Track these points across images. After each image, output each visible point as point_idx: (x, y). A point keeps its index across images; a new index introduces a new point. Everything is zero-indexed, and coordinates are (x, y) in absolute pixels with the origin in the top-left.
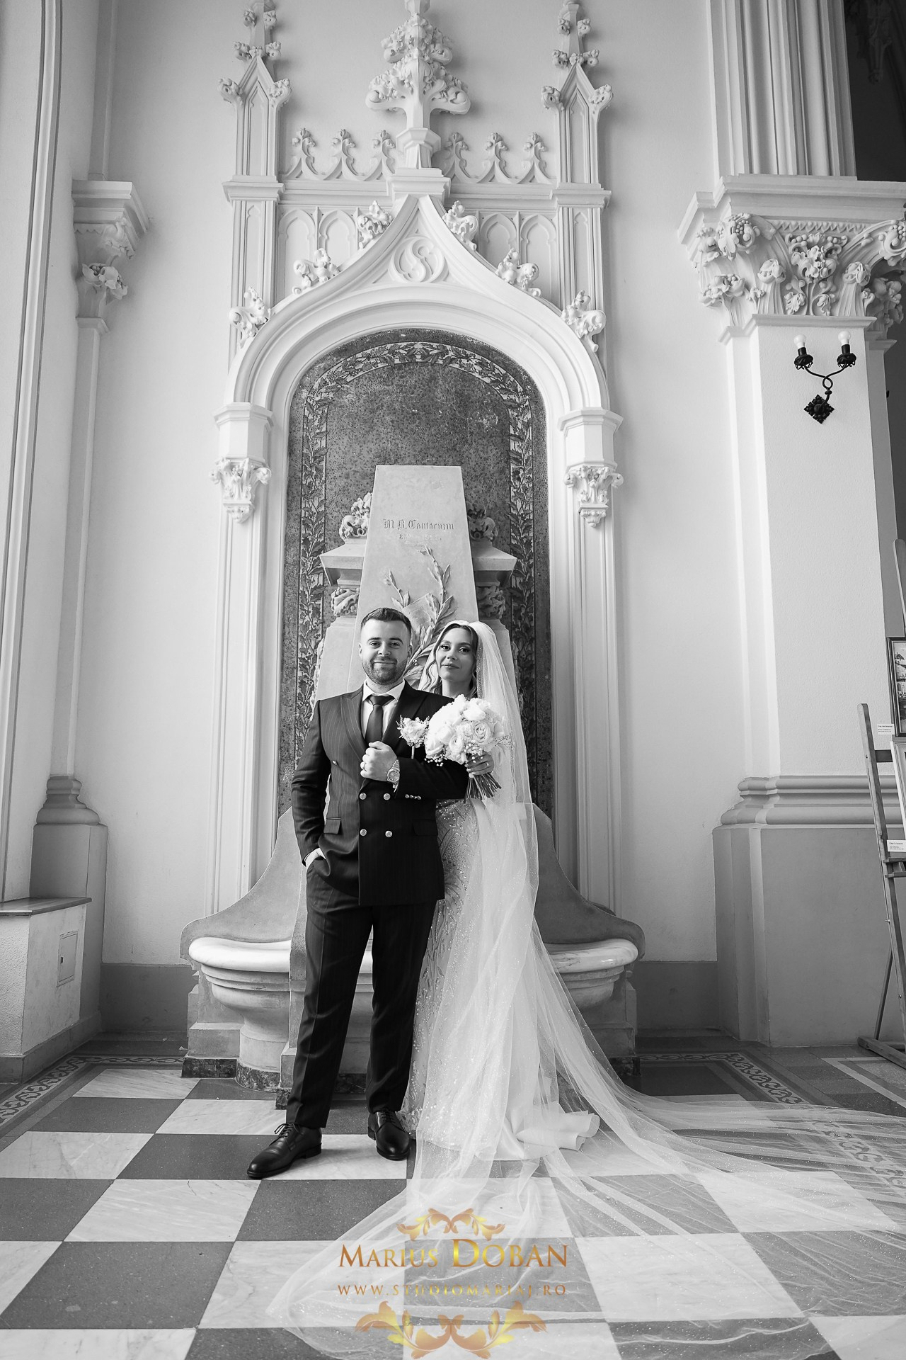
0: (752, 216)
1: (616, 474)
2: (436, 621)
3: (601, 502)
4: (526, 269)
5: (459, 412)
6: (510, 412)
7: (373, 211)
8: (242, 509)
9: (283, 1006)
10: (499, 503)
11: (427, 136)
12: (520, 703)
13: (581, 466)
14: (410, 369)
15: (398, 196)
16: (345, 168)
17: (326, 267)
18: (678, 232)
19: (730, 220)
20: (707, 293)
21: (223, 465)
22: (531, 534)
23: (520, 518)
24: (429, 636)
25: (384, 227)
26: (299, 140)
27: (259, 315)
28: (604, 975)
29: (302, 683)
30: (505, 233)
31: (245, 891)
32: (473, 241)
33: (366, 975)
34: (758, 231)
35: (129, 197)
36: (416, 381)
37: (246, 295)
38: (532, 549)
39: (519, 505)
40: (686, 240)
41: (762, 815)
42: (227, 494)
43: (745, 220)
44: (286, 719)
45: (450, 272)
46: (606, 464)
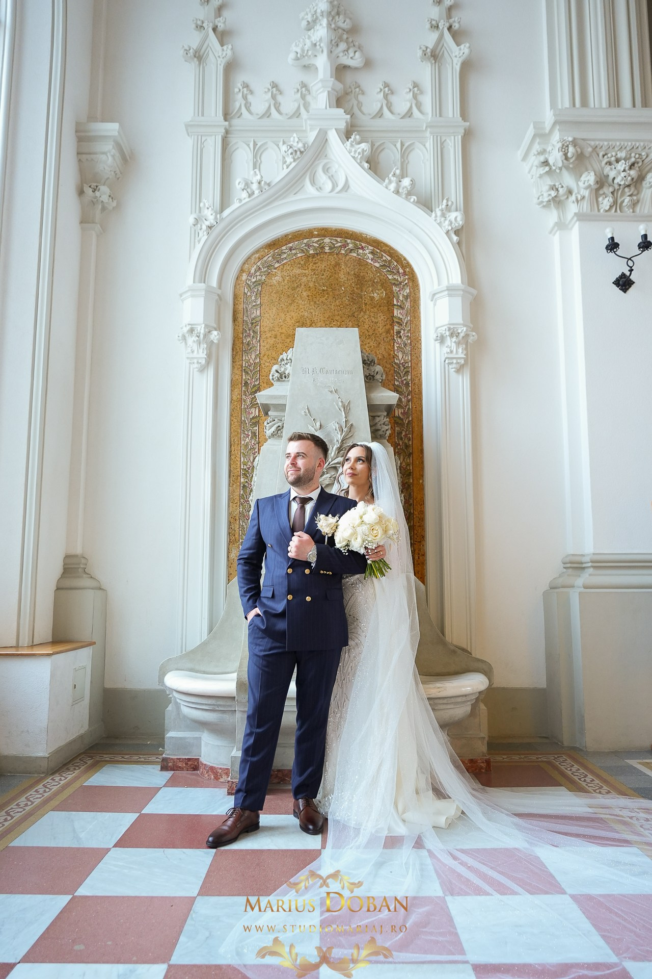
0: (574, 139)
1: (471, 333)
2: (340, 441)
3: (461, 354)
4: (406, 182)
5: (357, 289)
6: (394, 288)
7: (294, 141)
8: (200, 361)
9: (231, 721)
10: (386, 355)
11: (334, 84)
12: (401, 500)
13: (446, 327)
14: (321, 258)
15: (311, 130)
16: (273, 110)
17: (259, 183)
18: (519, 152)
19: (558, 142)
20: (541, 198)
21: (186, 329)
22: (409, 378)
23: (401, 365)
24: (335, 452)
25: (301, 152)
26: (240, 90)
27: (211, 219)
28: (464, 699)
29: (244, 486)
30: (391, 155)
31: (205, 637)
32: (367, 162)
33: (292, 699)
34: (579, 150)
35: (116, 134)
36: (325, 267)
37: (202, 205)
38: (410, 388)
39: (400, 357)
40: (525, 158)
41: (580, 582)
42: (189, 350)
43: (570, 142)
44: (233, 512)
45: (350, 185)
46: (464, 325)
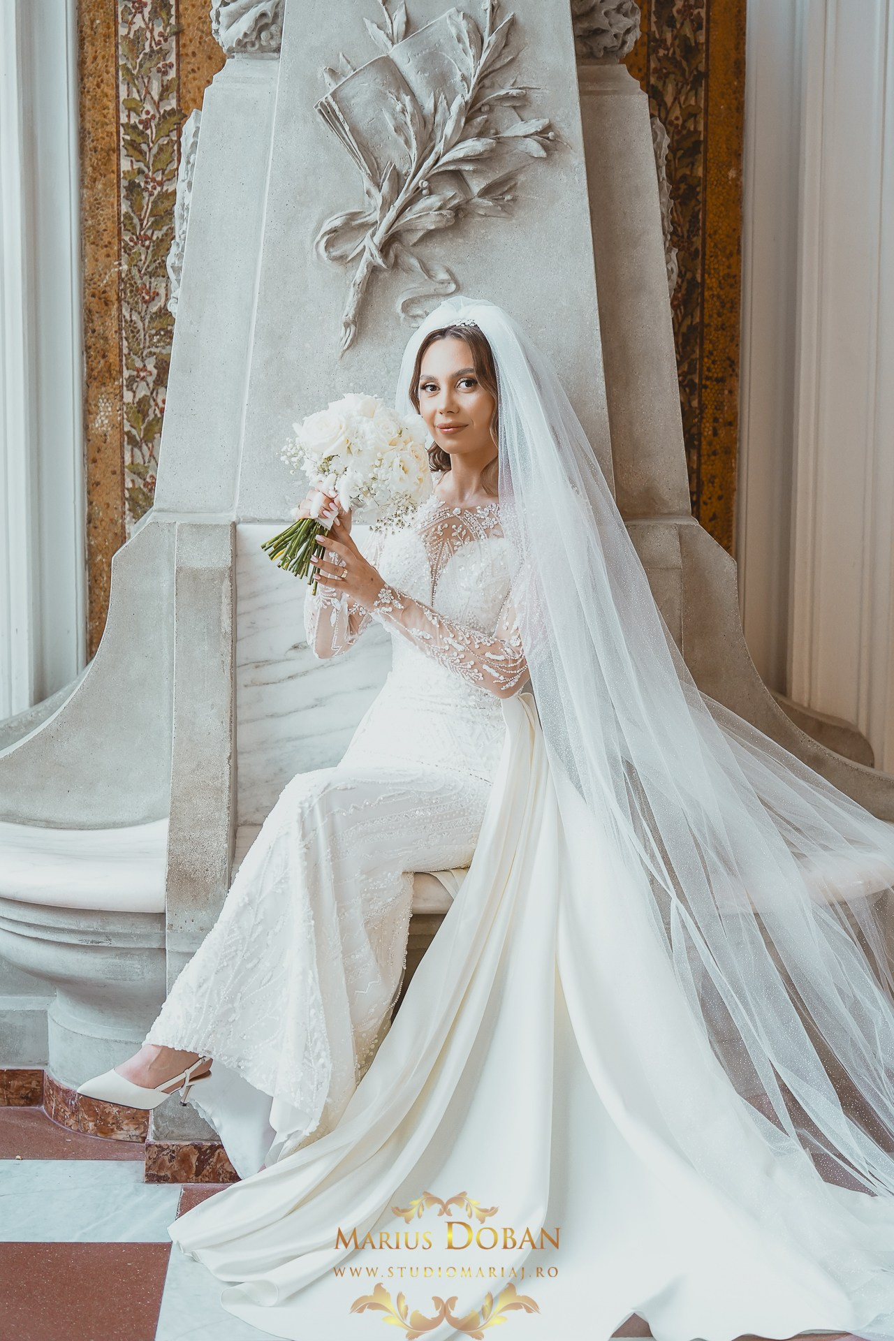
2: (473, 81)
9: (148, 976)
12: (670, 272)
24: (458, 121)
29: (133, 188)
44: (96, 277)
